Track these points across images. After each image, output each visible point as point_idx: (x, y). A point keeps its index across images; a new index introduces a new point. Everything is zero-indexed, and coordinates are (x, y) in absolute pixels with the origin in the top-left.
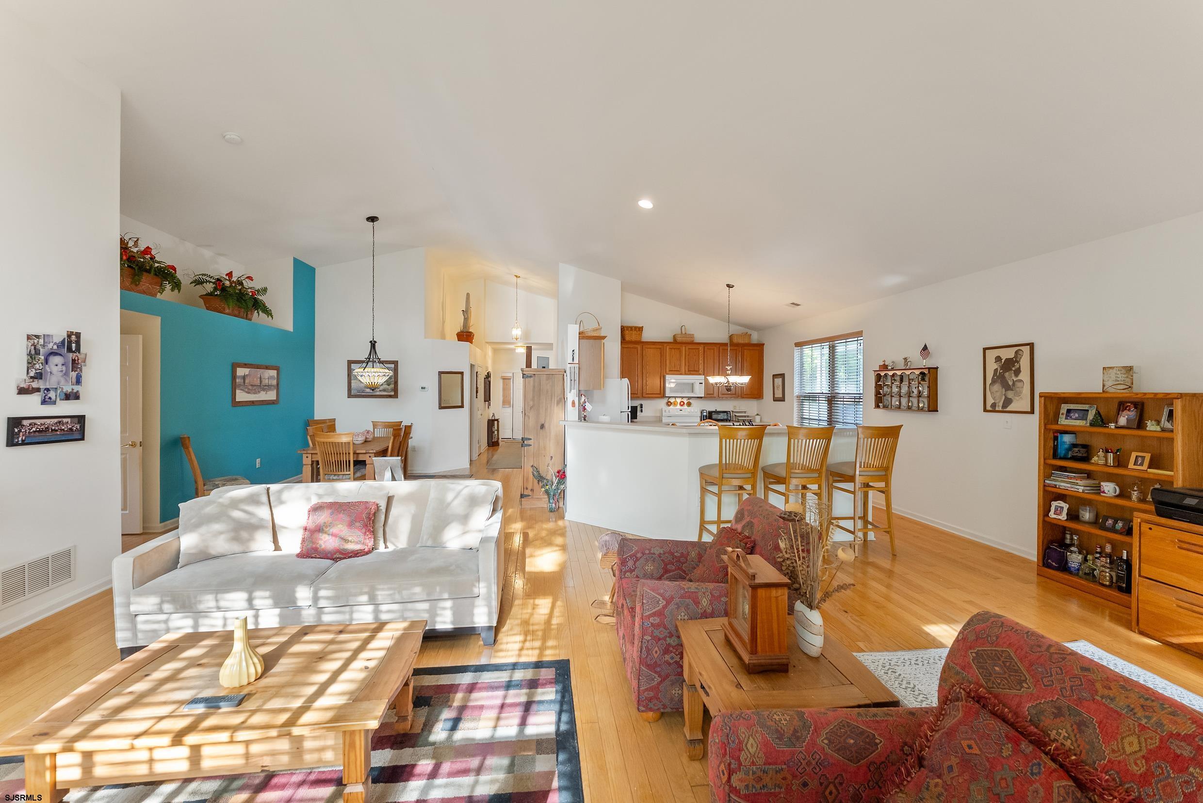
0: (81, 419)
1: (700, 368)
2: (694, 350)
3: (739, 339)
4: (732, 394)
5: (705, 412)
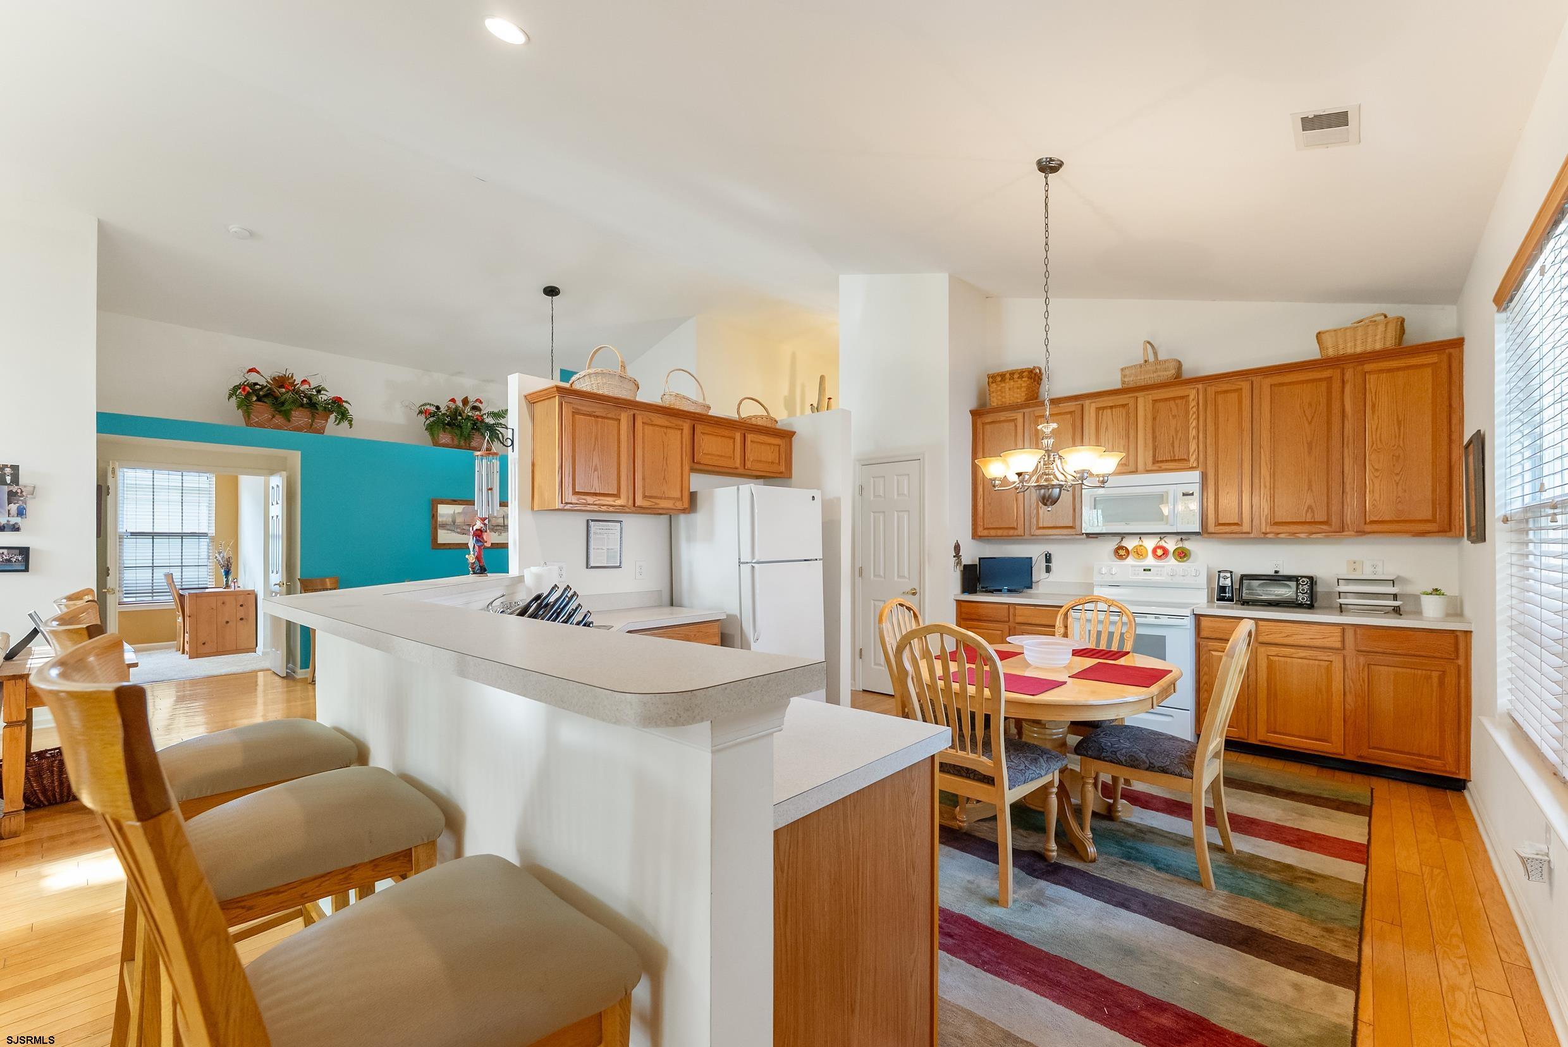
0: (25, 552)
1: (1191, 451)
2: (1172, 403)
3: (1345, 342)
4: (1315, 523)
5: (1225, 578)
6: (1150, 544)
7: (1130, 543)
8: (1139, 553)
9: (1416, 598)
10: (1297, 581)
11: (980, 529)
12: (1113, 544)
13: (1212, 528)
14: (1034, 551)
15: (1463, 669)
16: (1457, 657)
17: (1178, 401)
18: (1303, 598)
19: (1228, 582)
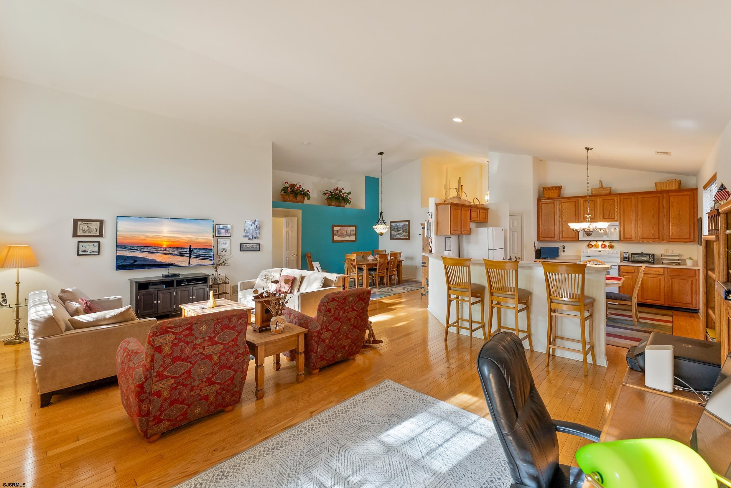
0: (260, 244)
1: (616, 216)
2: (609, 201)
3: (664, 186)
4: (655, 238)
5: (626, 254)
6: (600, 243)
7: (593, 243)
8: (596, 246)
9: (685, 260)
10: (649, 255)
11: (541, 238)
12: (587, 243)
13: (622, 239)
14: (559, 245)
15: (697, 280)
16: (696, 276)
17: (611, 200)
18: (651, 260)
19: (627, 256)
